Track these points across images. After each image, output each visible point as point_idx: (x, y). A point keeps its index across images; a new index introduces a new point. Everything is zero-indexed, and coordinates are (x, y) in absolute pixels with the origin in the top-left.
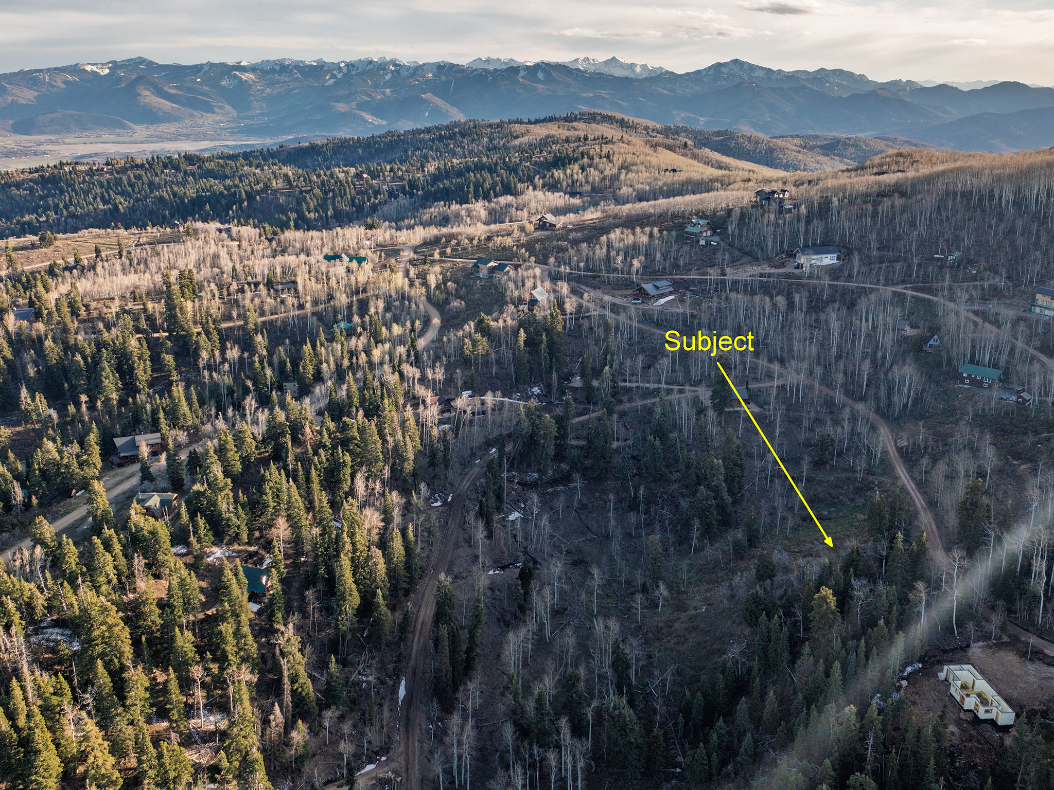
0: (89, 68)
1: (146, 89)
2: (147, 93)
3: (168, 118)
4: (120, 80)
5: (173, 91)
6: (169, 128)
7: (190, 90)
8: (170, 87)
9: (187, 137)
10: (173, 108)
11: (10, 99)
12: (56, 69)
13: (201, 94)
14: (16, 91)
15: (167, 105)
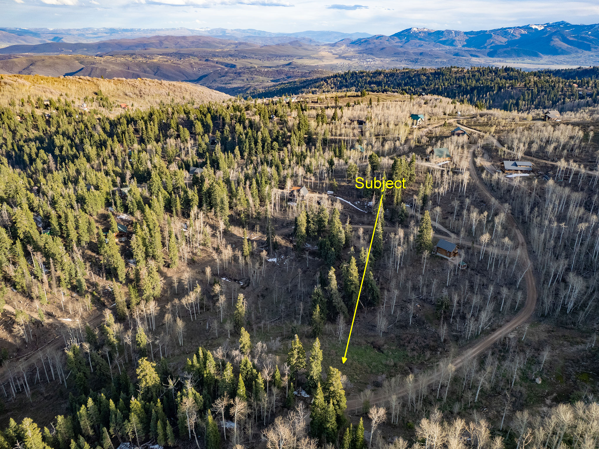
0: (534, 27)
1: (557, 37)
2: (557, 39)
3: (563, 52)
4: (547, 32)
5: (571, 39)
6: (561, 58)
7: (582, 38)
8: (571, 37)
9: (568, 63)
10: (568, 48)
11: (492, 41)
12: (518, 27)
13: (587, 40)
14: (496, 37)
15: (565, 45)
